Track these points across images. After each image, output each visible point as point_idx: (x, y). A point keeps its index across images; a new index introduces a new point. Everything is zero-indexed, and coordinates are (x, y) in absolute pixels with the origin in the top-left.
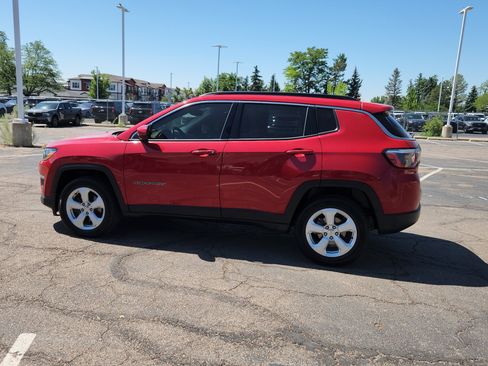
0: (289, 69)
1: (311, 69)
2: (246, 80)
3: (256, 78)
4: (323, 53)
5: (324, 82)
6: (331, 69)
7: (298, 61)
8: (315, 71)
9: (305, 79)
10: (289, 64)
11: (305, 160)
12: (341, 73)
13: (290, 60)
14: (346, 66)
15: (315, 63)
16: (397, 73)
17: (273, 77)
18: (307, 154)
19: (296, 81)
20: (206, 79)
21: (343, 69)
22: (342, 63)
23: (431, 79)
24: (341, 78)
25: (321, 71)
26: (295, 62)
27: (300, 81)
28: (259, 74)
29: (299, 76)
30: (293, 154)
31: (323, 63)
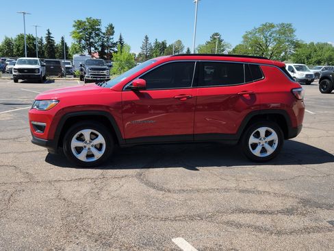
0: (74, 33)
1: (91, 33)
2: (41, 40)
3: (49, 38)
4: (97, 22)
5: (100, 43)
6: (104, 34)
7: (80, 27)
8: (93, 35)
9: (86, 40)
10: (74, 29)
11: (250, 98)
12: (111, 37)
13: (74, 26)
14: (114, 32)
15: (93, 30)
16: (147, 38)
17: (63, 38)
18: (250, 94)
19: (80, 41)
20: (7, 38)
21: (112, 34)
22: (111, 30)
23: (163, 43)
24: (111, 40)
25: (97, 35)
26: (78, 28)
27: (83, 42)
28: (51, 36)
29: (82, 38)
30: (242, 94)
31: (98, 29)
